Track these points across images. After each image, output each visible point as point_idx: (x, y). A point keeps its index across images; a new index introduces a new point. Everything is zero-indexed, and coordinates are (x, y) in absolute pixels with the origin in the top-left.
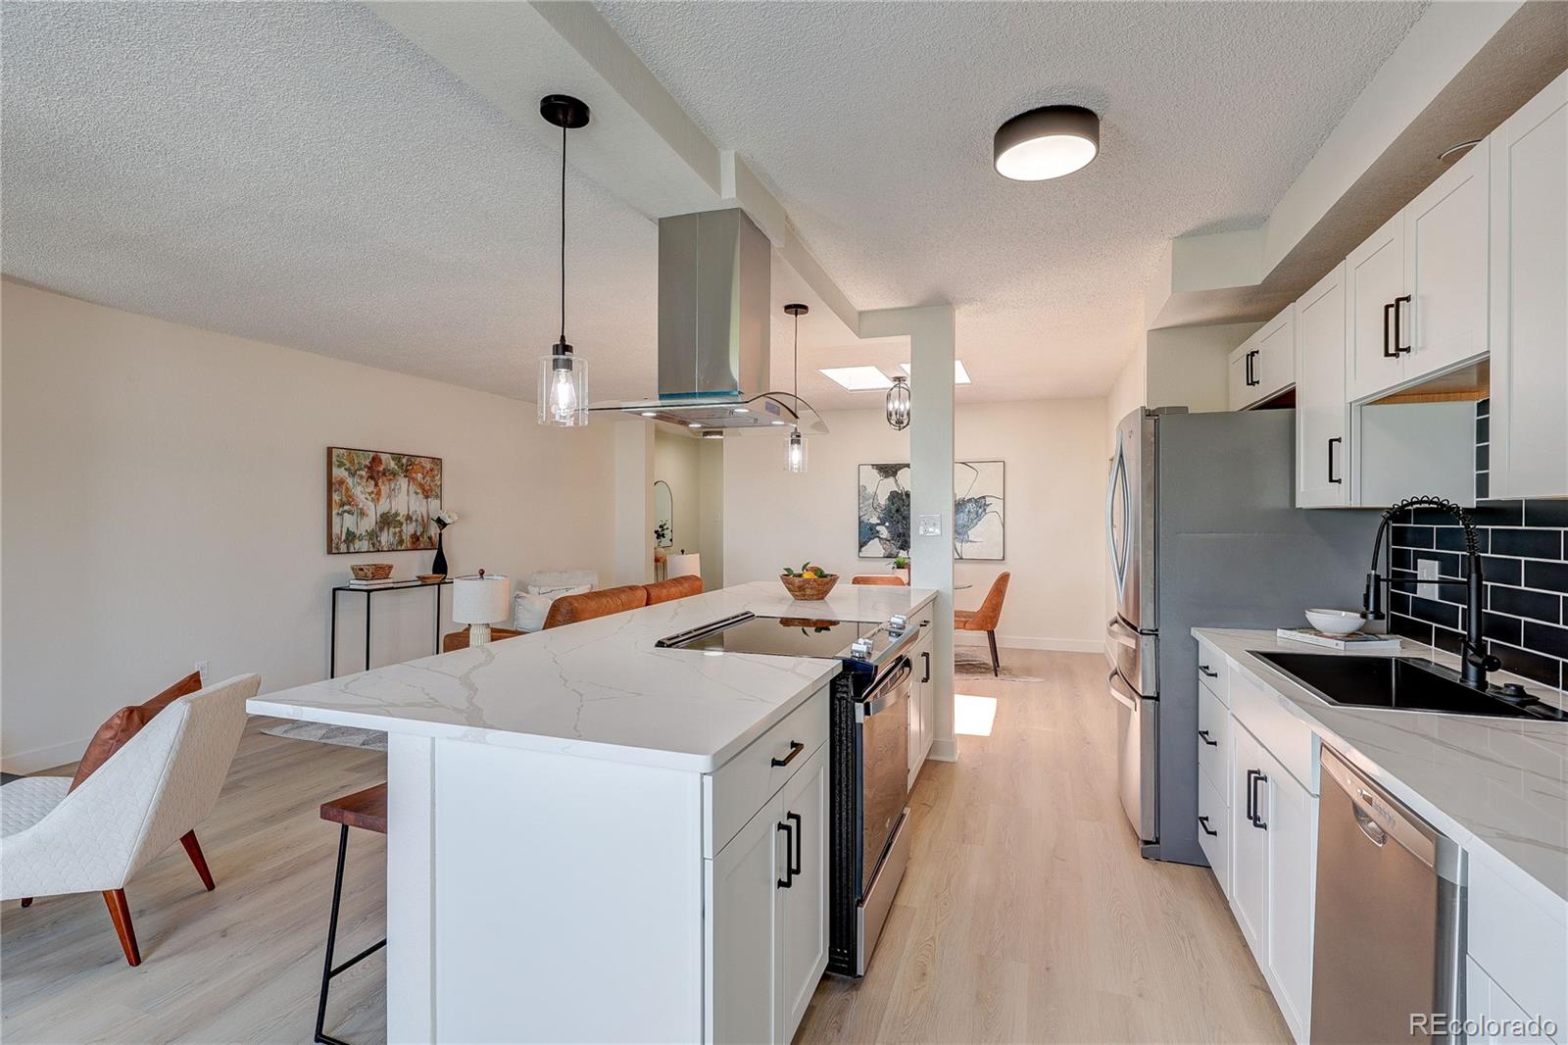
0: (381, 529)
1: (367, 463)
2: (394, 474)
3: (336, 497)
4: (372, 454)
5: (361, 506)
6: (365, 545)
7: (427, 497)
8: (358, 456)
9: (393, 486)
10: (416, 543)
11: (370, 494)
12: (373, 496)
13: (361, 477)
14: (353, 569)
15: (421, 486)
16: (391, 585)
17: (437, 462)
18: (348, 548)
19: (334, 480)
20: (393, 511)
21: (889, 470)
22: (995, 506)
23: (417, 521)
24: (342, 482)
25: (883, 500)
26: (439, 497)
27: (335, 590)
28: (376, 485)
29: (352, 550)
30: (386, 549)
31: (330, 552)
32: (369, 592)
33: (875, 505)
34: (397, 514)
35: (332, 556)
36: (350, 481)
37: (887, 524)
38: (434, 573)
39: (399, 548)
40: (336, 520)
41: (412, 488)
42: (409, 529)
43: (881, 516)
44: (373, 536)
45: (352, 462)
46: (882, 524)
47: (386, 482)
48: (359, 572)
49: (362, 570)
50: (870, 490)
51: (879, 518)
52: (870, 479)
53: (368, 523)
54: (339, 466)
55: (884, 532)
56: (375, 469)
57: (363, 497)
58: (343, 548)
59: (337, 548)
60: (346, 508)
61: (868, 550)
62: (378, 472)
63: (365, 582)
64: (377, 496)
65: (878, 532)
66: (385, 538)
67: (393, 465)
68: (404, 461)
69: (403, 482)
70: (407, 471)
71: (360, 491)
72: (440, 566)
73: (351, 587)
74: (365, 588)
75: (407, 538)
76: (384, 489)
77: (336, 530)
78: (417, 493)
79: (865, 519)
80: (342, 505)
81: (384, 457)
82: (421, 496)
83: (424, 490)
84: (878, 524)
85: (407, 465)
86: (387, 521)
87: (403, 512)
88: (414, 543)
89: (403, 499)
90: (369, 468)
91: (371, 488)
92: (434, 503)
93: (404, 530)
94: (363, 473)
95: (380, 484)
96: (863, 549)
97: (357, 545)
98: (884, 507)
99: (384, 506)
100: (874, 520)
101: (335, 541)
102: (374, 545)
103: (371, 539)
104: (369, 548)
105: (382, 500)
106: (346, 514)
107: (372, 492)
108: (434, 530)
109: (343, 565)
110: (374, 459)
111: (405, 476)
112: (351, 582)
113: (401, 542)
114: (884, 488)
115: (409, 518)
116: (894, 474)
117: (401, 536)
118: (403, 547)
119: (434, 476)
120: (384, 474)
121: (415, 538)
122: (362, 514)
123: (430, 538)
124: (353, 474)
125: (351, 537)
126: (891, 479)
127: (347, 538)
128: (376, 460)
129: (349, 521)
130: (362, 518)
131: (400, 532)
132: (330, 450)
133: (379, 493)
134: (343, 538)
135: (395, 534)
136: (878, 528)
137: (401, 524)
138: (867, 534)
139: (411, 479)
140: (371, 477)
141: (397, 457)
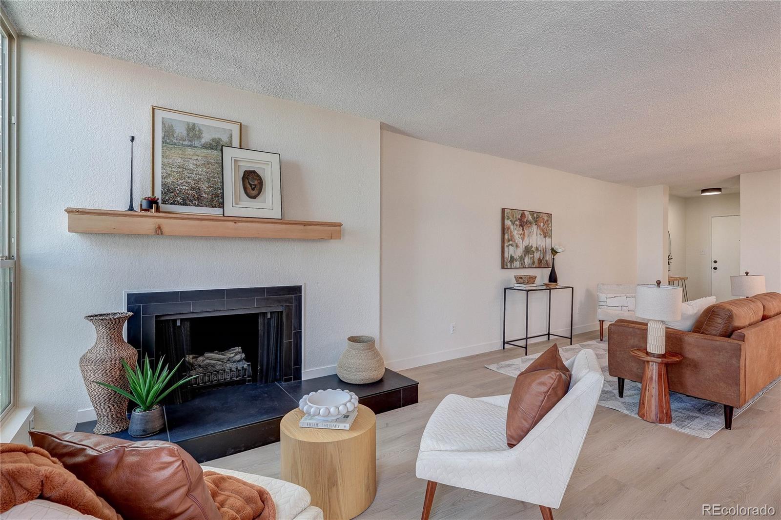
0: (525, 256)
1: (519, 217)
2: (531, 223)
3: (506, 237)
4: (521, 212)
5: (516, 242)
6: (518, 264)
7: (545, 237)
8: (515, 213)
9: (530, 230)
10: (541, 264)
11: (520, 235)
12: (522, 236)
13: (517, 225)
14: (515, 277)
15: (543, 230)
16: (535, 288)
17: (550, 215)
18: (511, 265)
19: (505, 227)
20: (530, 245)
23: (540, 250)
24: (508, 228)
26: (550, 237)
27: (505, 289)
28: (523, 230)
29: (513, 267)
30: (527, 267)
31: (503, 267)
32: (527, 291)
34: (532, 247)
35: (503, 269)
36: (512, 227)
38: (549, 282)
39: (533, 266)
40: (506, 249)
41: (539, 232)
42: (537, 255)
44: (522, 259)
45: (513, 216)
47: (527, 228)
48: (519, 279)
49: (521, 278)
53: (519, 252)
54: (508, 219)
56: (524, 220)
57: (517, 236)
58: (509, 265)
59: (507, 266)
60: (511, 242)
62: (524, 222)
63: (524, 286)
64: (523, 236)
66: (527, 261)
67: (530, 218)
68: (535, 215)
69: (534, 227)
70: (537, 221)
71: (516, 232)
72: (553, 278)
73: (515, 288)
74: (524, 289)
75: (536, 260)
76: (526, 232)
77: (506, 255)
78: (541, 234)
80: (509, 241)
81: (527, 213)
82: (542, 236)
83: (544, 232)
85: (537, 217)
86: (528, 250)
87: (534, 246)
88: (539, 264)
89: (535, 239)
90: (520, 220)
91: (521, 232)
92: (548, 240)
93: (535, 256)
94: (517, 223)
95: (525, 229)
97: (515, 264)
99: (526, 243)
101: (506, 261)
102: (522, 264)
103: (521, 261)
104: (520, 266)
105: (526, 238)
106: (510, 246)
107: (521, 234)
108: (549, 257)
109: (510, 275)
111: (536, 225)
112: (515, 285)
113: (533, 263)
115: (537, 249)
117: (533, 260)
118: (534, 266)
119: (549, 224)
120: (526, 223)
121: (540, 261)
122: (517, 246)
123: (546, 261)
124: (513, 224)
125: (512, 259)
127: (511, 260)
128: (523, 215)
129: (512, 250)
130: (517, 248)
131: (533, 257)
132: (503, 210)
133: (524, 235)
134: (509, 260)
135: (531, 258)
137: (534, 253)
139: (538, 226)
140: (521, 225)
141: (532, 213)
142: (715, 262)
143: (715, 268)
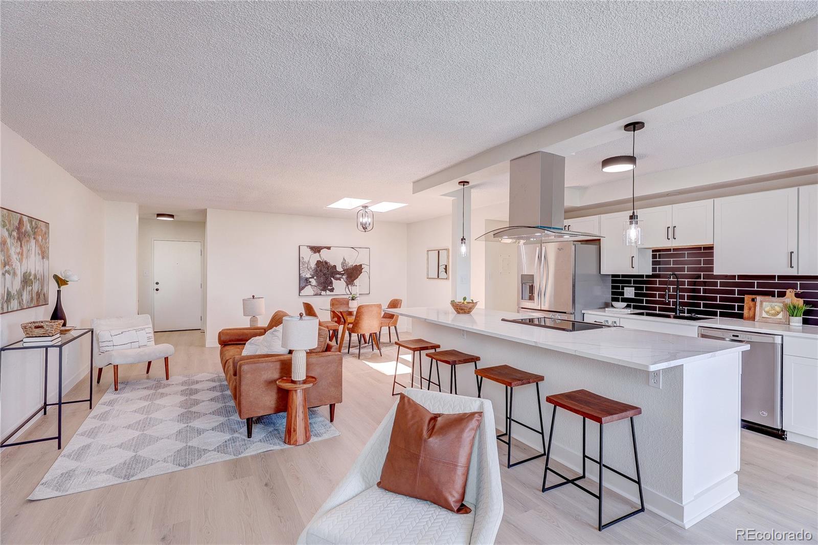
0: (23, 289)
1: (17, 225)
2: (29, 236)
4: (19, 216)
8: (13, 218)
9: (28, 246)
10: (39, 299)
12: (19, 256)
13: (14, 238)
14: (23, 327)
15: (41, 247)
17: (47, 226)
21: (316, 249)
22: (365, 269)
23: (38, 279)
24: (5, 243)
25: (313, 265)
26: (48, 257)
28: (21, 246)
29: (10, 310)
33: (309, 268)
34: (30, 274)
36: (8, 242)
37: (315, 278)
39: (32, 305)
41: (37, 250)
43: (312, 273)
44: (20, 294)
45: (9, 223)
46: (312, 277)
47: (26, 244)
48: (34, 329)
49: (41, 327)
50: (306, 260)
51: (311, 274)
52: (307, 254)
54: (3, 226)
55: (314, 282)
56: (21, 231)
57: (15, 257)
59: (3, 308)
61: (303, 292)
62: (22, 233)
64: (21, 256)
65: (310, 282)
66: (25, 297)
67: (28, 227)
68: (34, 224)
70: (35, 233)
71: (14, 251)
75: (35, 295)
76: (25, 249)
78: (39, 254)
79: (303, 275)
80: (5, 266)
81: (24, 219)
82: (40, 257)
83: (42, 251)
84: (310, 278)
86: (26, 280)
88: (37, 301)
90: (18, 230)
91: (19, 249)
94: (15, 234)
95: (23, 245)
96: (302, 291)
98: (313, 269)
100: (308, 276)
102: (20, 303)
107: (19, 253)
111: (34, 238)
114: (313, 259)
116: (319, 252)
118: (34, 305)
119: (46, 239)
121: (38, 295)
123: (44, 295)
124: (10, 235)
126: (317, 254)
128: (20, 222)
129: (8, 281)
130: (14, 277)
131: (32, 290)
136: (310, 280)
137: (32, 283)
138: (303, 283)
139: (37, 241)
140: (19, 238)
141: (30, 220)
142: (157, 283)
143: (157, 290)
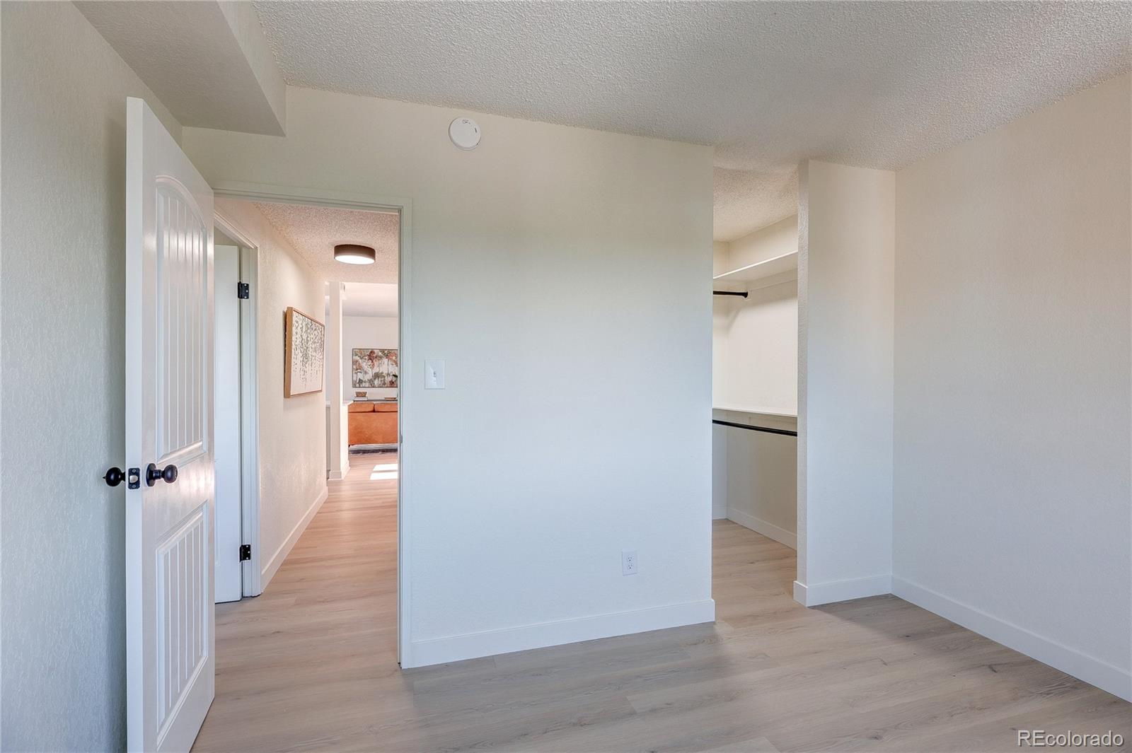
0: (375, 379)
1: (368, 354)
2: (381, 357)
3: (354, 367)
5: (365, 370)
6: (367, 385)
7: (395, 366)
8: (365, 352)
9: (380, 362)
12: (371, 366)
15: (395, 361)
19: (354, 360)
24: (357, 361)
28: (372, 362)
29: (361, 387)
30: (376, 386)
31: (352, 387)
36: (360, 361)
39: (384, 386)
40: (355, 375)
41: (389, 363)
42: (388, 379)
44: (371, 382)
45: (361, 354)
47: (377, 361)
53: (369, 376)
54: (357, 356)
56: (371, 356)
57: (366, 367)
58: (358, 385)
59: (355, 385)
60: (360, 371)
62: (373, 357)
66: (376, 382)
67: (380, 354)
68: (386, 352)
69: (385, 360)
70: (387, 356)
71: (365, 364)
75: (387, 382)
76: (376, 363)
77: (353, 378)
78: (391, 364)
80: (357, 370)
81: (375, 351)
83: (396, 363)
85: (388, 353)
86: (377, 376)
87: (385, 372)
89: (385, 367)
90: (369, 356)
91: (370, 363)
93: (386, 380)
94: (367, 358)
95: (374, 362)
97: (364, 384)
99: (376, 370)
101: (355, 383)
102: (371, 385)
105: (375, 368)
110: (371, 352)
111: (386, 358)
113: (384, 384)
115: (388, 374)
120: (376, 357)
122: (366, 373)
124: (361, 358)
125: (362, 381)
128: (372, 352)
129: (360, 376)
130: (366, 375)
132: (354, 350)
133: (374, 365)
134: (359, 382)
135: (381, 381)
137: (385, 377)
139: (388, 359)
140: (370, 359)
141: (382, 351)
